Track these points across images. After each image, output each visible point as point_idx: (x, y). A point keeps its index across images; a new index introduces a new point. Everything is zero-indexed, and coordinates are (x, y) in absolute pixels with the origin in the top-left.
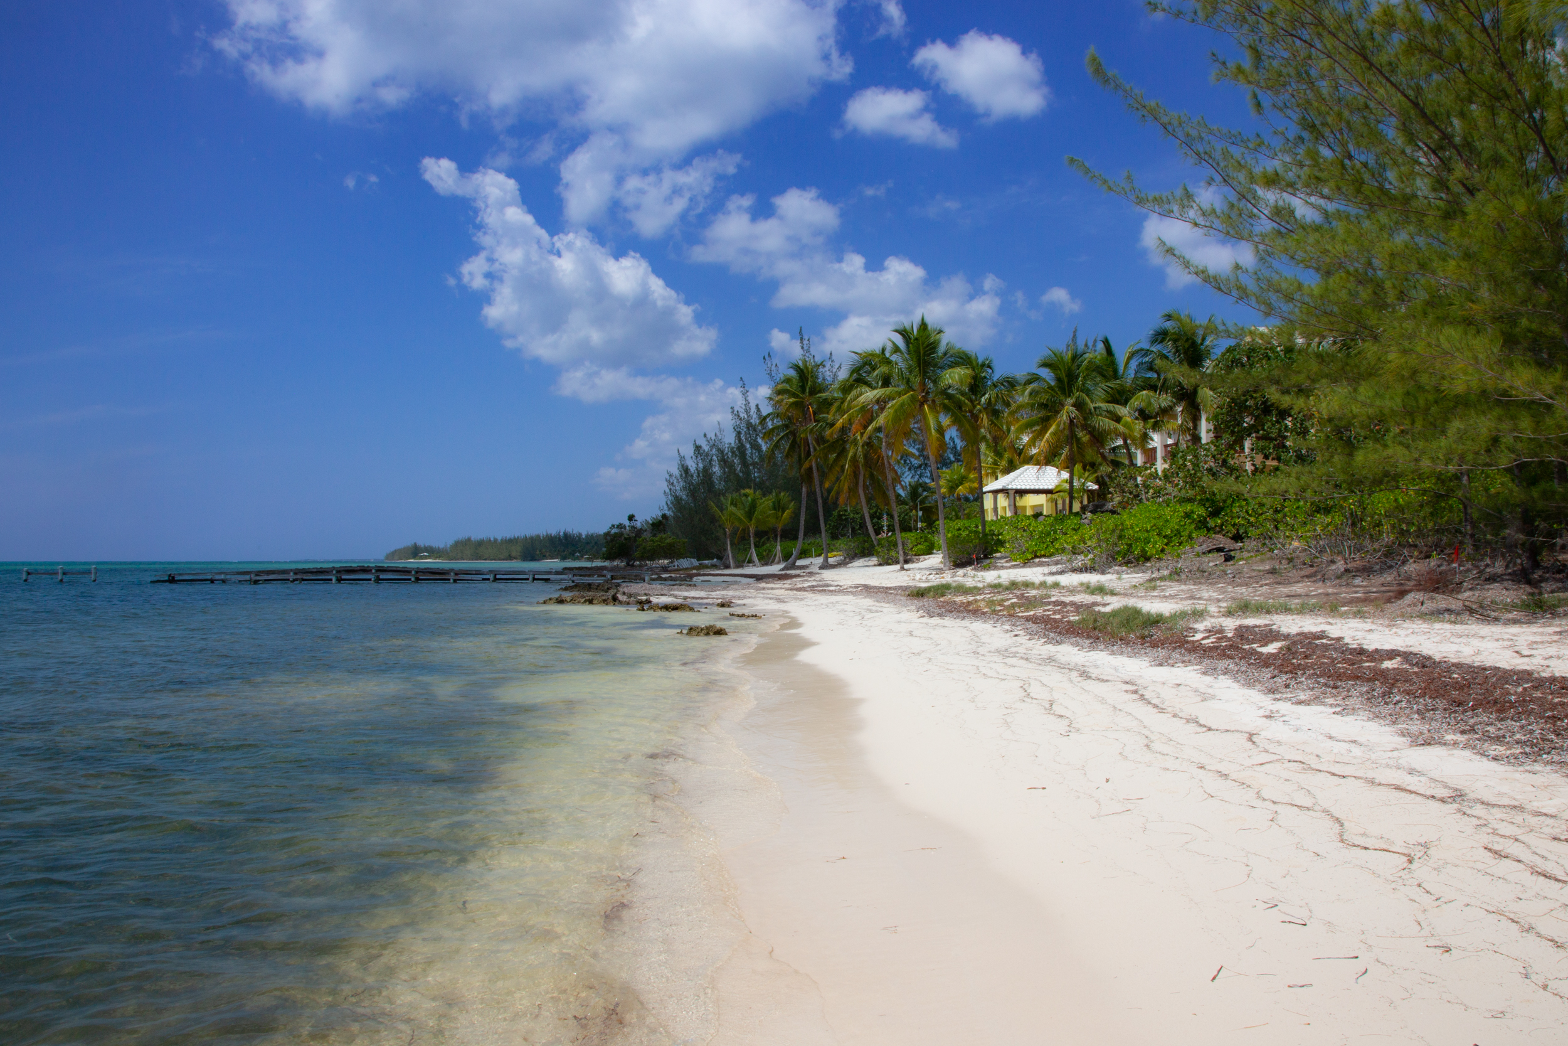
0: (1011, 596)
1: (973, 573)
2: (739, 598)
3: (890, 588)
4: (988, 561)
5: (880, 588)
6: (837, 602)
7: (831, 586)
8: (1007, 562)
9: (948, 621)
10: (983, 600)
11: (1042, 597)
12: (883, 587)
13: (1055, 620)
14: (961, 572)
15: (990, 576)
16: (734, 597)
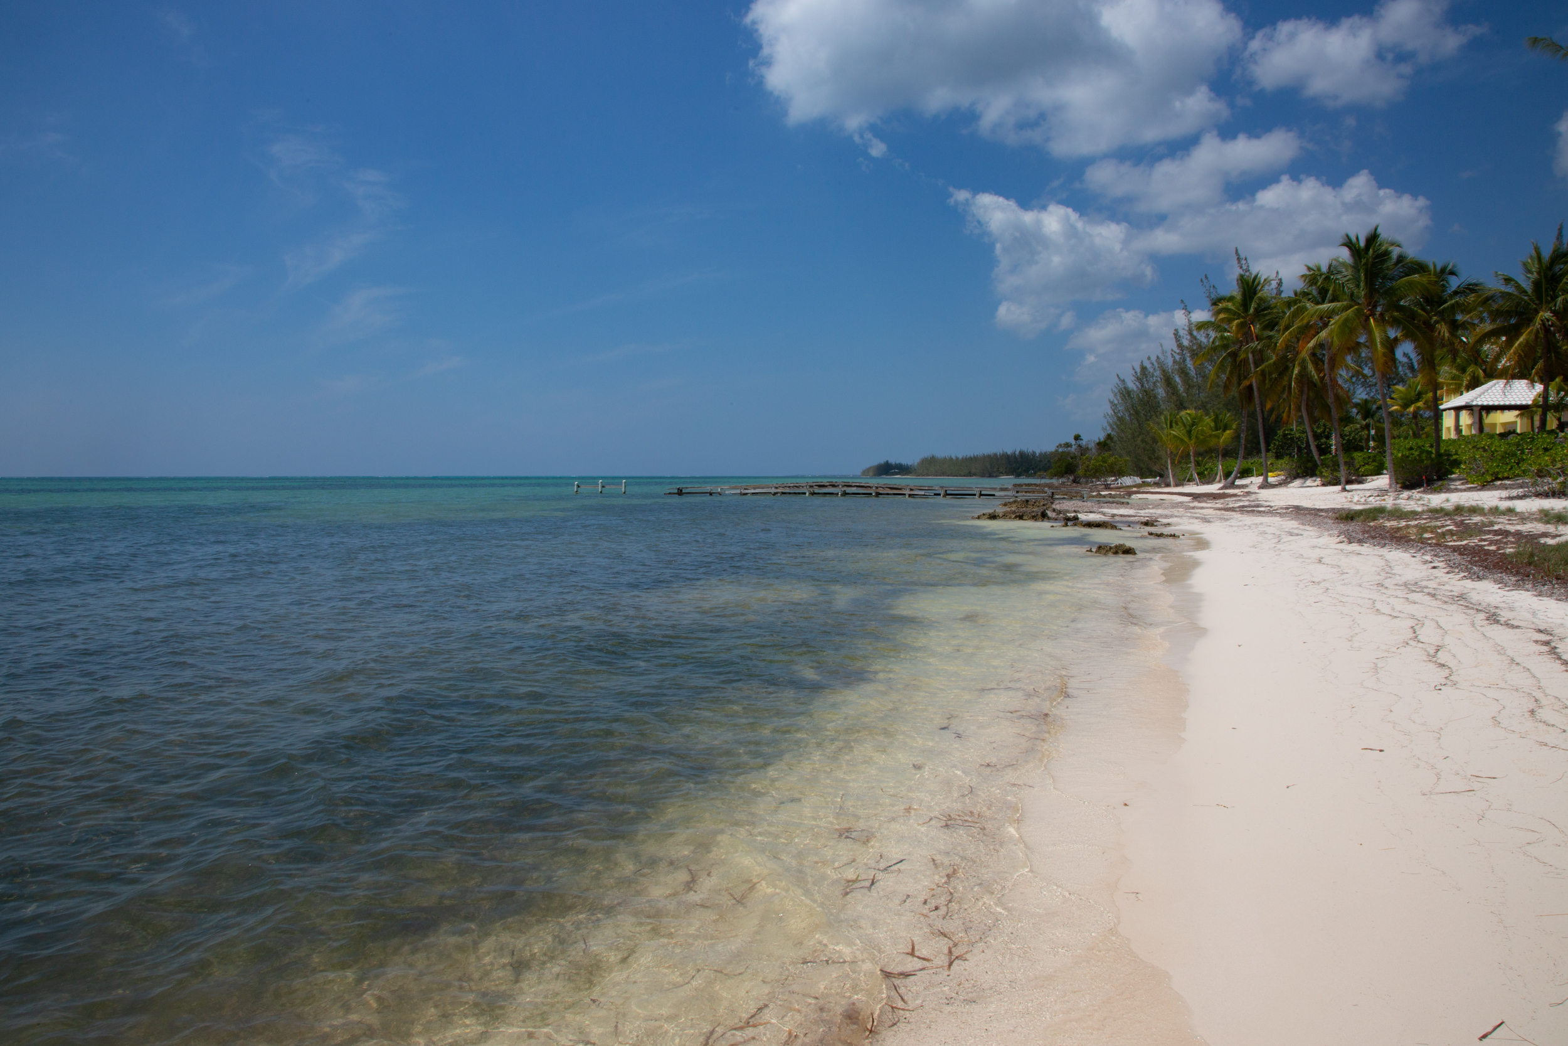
0: (1448, 522)
1: (1417, 496)
2: (1166, 517)
3: (1319, 510)
4: (1440, 483)
5: (1312, 509)
6: (1261, 524)
7: (1262, 506)
8: (1462, 484)
9: (1366, 549)
10: (1416, 526)
11: (1484, 525)
12: (1315, 509)
13: (1488, 552)
14: (1406, 494)
15: (1436, 500)
16: (1161, 516)
